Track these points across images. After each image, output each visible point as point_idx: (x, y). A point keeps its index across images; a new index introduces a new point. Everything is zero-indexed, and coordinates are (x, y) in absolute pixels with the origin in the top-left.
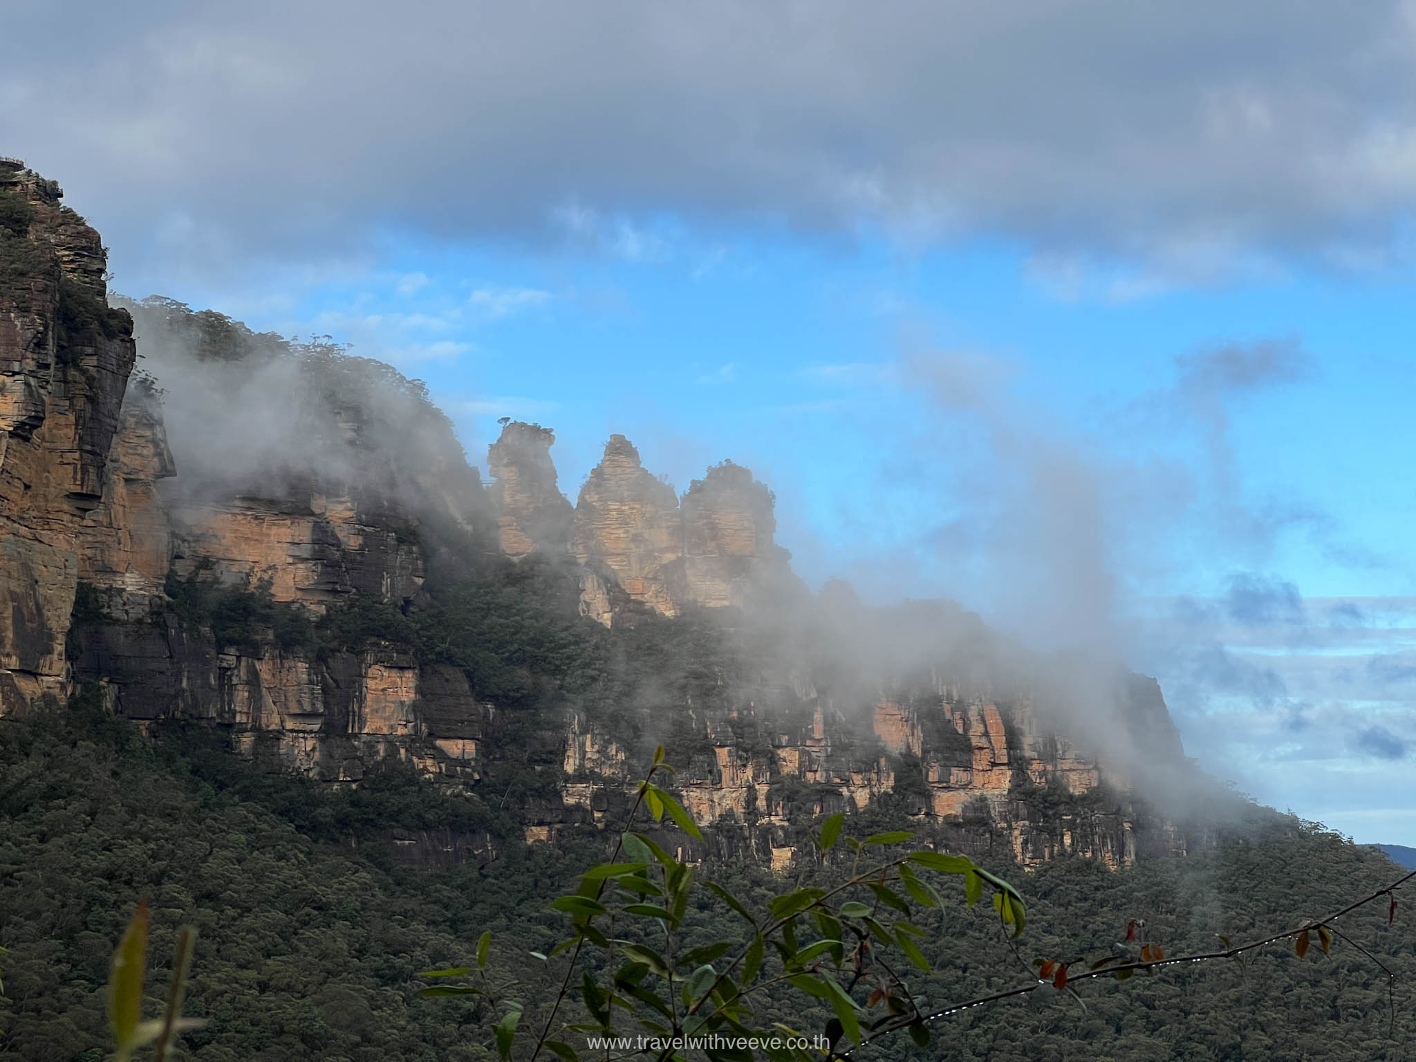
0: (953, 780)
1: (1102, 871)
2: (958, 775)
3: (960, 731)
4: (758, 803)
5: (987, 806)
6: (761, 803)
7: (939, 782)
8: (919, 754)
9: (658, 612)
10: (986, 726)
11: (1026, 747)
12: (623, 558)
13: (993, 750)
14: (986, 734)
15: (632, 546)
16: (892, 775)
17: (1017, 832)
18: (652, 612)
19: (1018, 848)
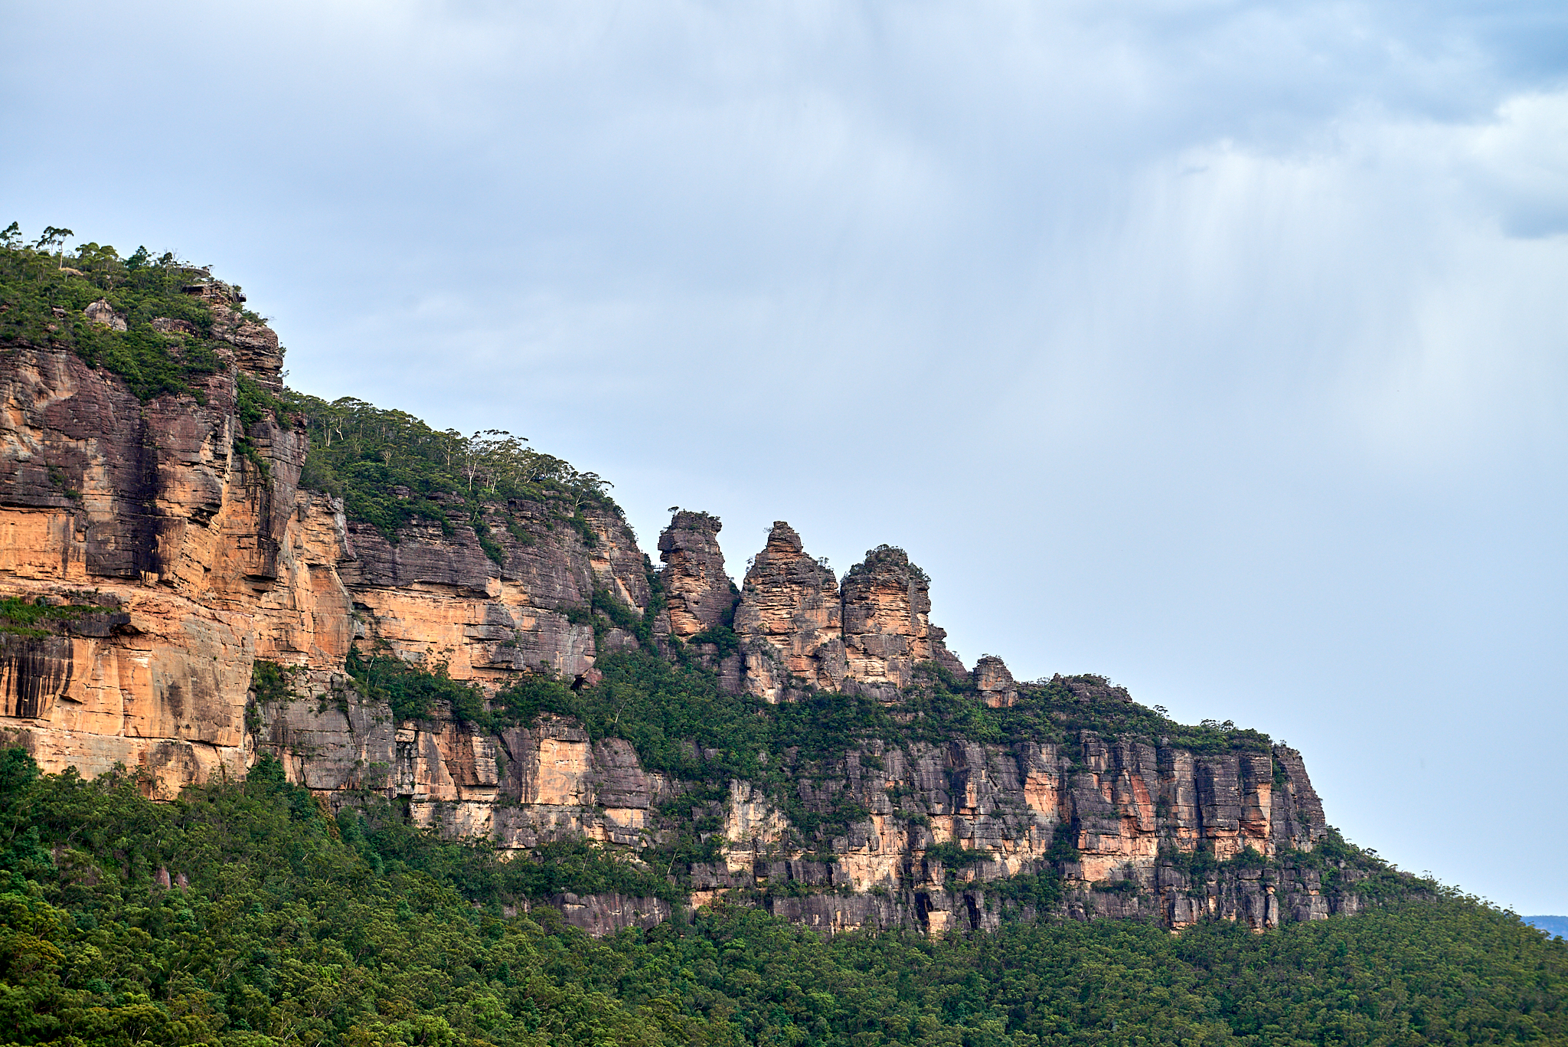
0: (1101, 847)
1: (1245, 933)
2: (1106, 843)
3: (1108, 800)
4: (914, 869)
5: (1134, 873)
6: (917, 869)
7: (1088, 849)
8: (1069, 822)
9: (818, 689)
11: (1171, 815)
13: (1140, 818)
14: (1133, 803)
15: (794, 626)
16: (1043, 842)
17: (1163, 897)
18: (813, 689)
19: (1165, 912)
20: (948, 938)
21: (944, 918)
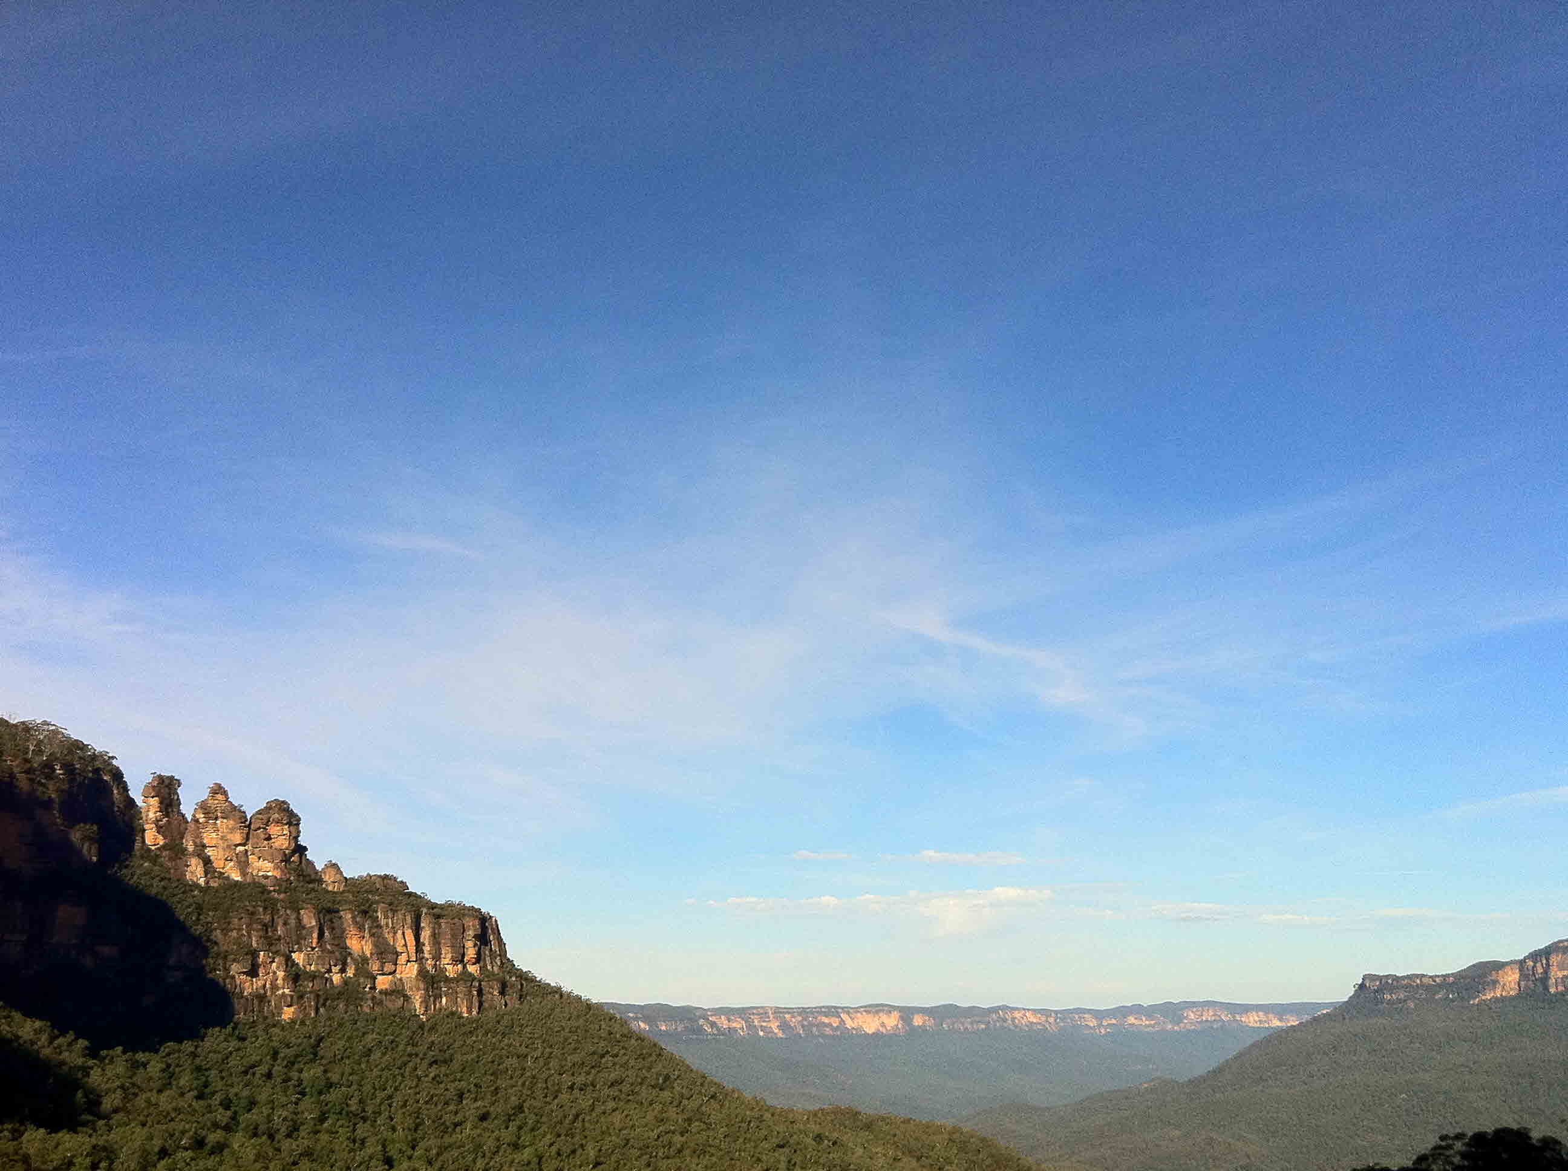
0: (385, 969)
1: (461, 1017)
2: (389, 967)
3: (392, 943)
4: (278, 982)
5: (403, 984)
6: (280, 982)
7: (379, 971)
8: (369, 956)
9: (231, 878)
10: (405, 941)
11: (425, 952)
12: (214, 848)
13: (408, 954)
14: (405, 945)
15: (221, 842)
16: (354, 966)
17: (417, 997)
18: (228, 878)
19: (417, 1006)
20: (293, 1022)
21: (293, 1010)
